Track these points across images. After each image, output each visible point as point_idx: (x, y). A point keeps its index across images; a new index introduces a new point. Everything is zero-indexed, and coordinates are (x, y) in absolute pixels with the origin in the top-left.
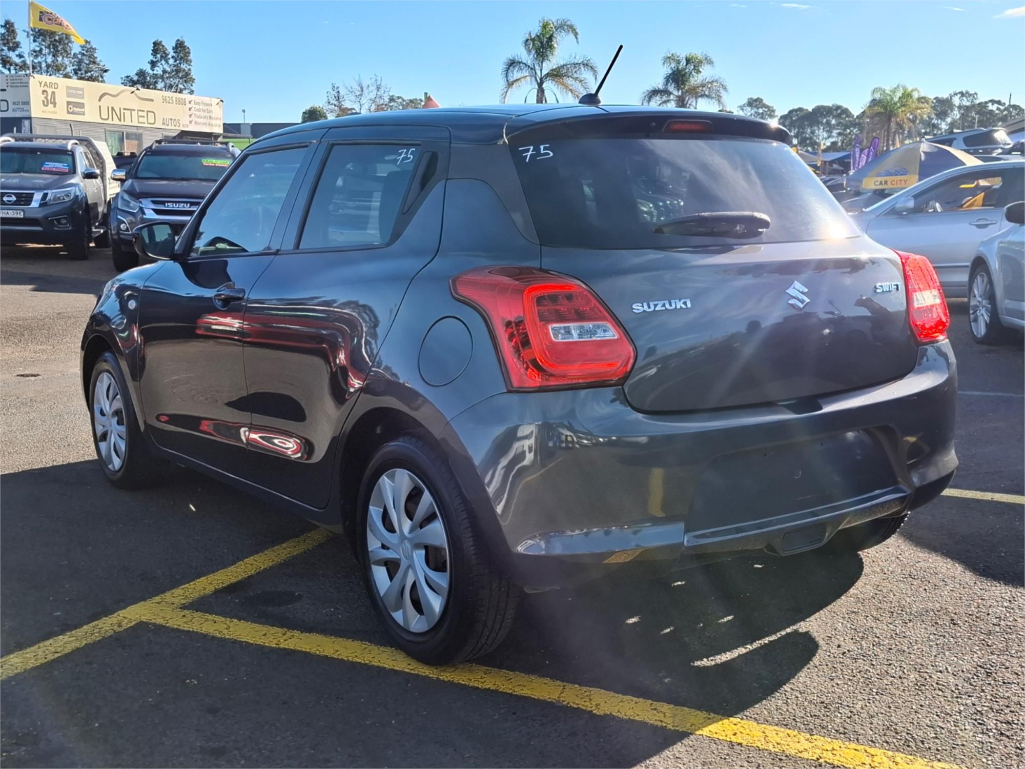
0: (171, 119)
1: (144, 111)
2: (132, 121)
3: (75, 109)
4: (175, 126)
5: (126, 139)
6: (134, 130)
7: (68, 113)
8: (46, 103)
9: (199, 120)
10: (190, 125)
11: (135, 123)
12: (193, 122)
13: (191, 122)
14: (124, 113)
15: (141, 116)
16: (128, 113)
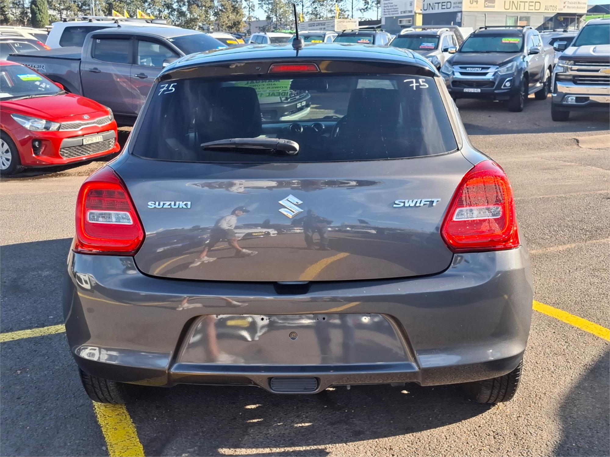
0: (551, 6)
1: (533, 2)
2: (524, 9)
3: (489, 4)
4: (553, 10)
5: (520, 20)
6: (526, 15)
7: (485, 7)
8: (472, 2)
9: (570, 5)
10: (563, 9)
11: (527, 11)
12: (566, 7)
13: (564, 7)
14: (520, 4)
15: (531, 6)
16: (522, 4)
